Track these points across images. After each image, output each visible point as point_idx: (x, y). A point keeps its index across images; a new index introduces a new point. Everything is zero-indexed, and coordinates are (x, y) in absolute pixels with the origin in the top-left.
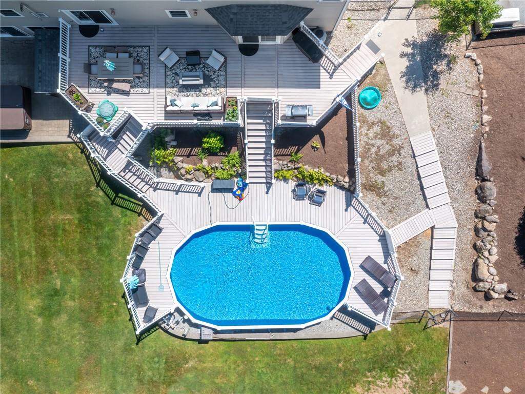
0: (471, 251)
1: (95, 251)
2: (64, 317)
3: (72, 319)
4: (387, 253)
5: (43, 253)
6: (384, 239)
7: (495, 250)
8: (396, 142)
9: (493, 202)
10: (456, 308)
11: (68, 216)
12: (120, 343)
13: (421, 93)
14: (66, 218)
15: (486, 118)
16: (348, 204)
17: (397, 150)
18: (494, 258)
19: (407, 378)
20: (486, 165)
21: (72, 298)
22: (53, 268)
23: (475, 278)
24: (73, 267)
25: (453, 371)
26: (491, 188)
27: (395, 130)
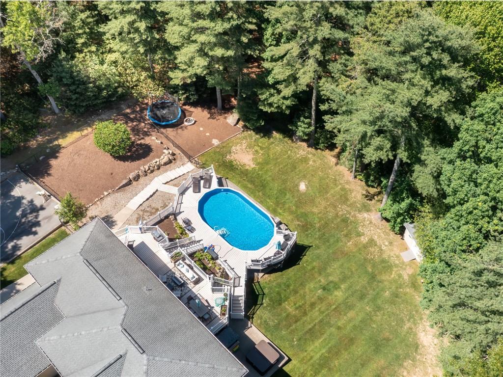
0: (161, 169)
1: (291, 288)
2: (331, 278)
3: (329, 275)
4: (187, 189)
5: (313, 305)
6: (182, 193)
7: (154, 161)
8: (141, 213)
9: (136, 172)
10: (187, 160)
11: (287, 307)
12: (318, 251)
13: (114, 219)
14: (289, 307)
15: (106, 193)
16: (180, 213)
17: (144, 211)
18: (158, 160)
19: (228, 157)
20: (124, 182)
21: (320, 281)
22: (316, 297)
23: (170, 162)
24: (307, 290)
25: (210, 147)
26: (131, 176)
27: (136, 216)
